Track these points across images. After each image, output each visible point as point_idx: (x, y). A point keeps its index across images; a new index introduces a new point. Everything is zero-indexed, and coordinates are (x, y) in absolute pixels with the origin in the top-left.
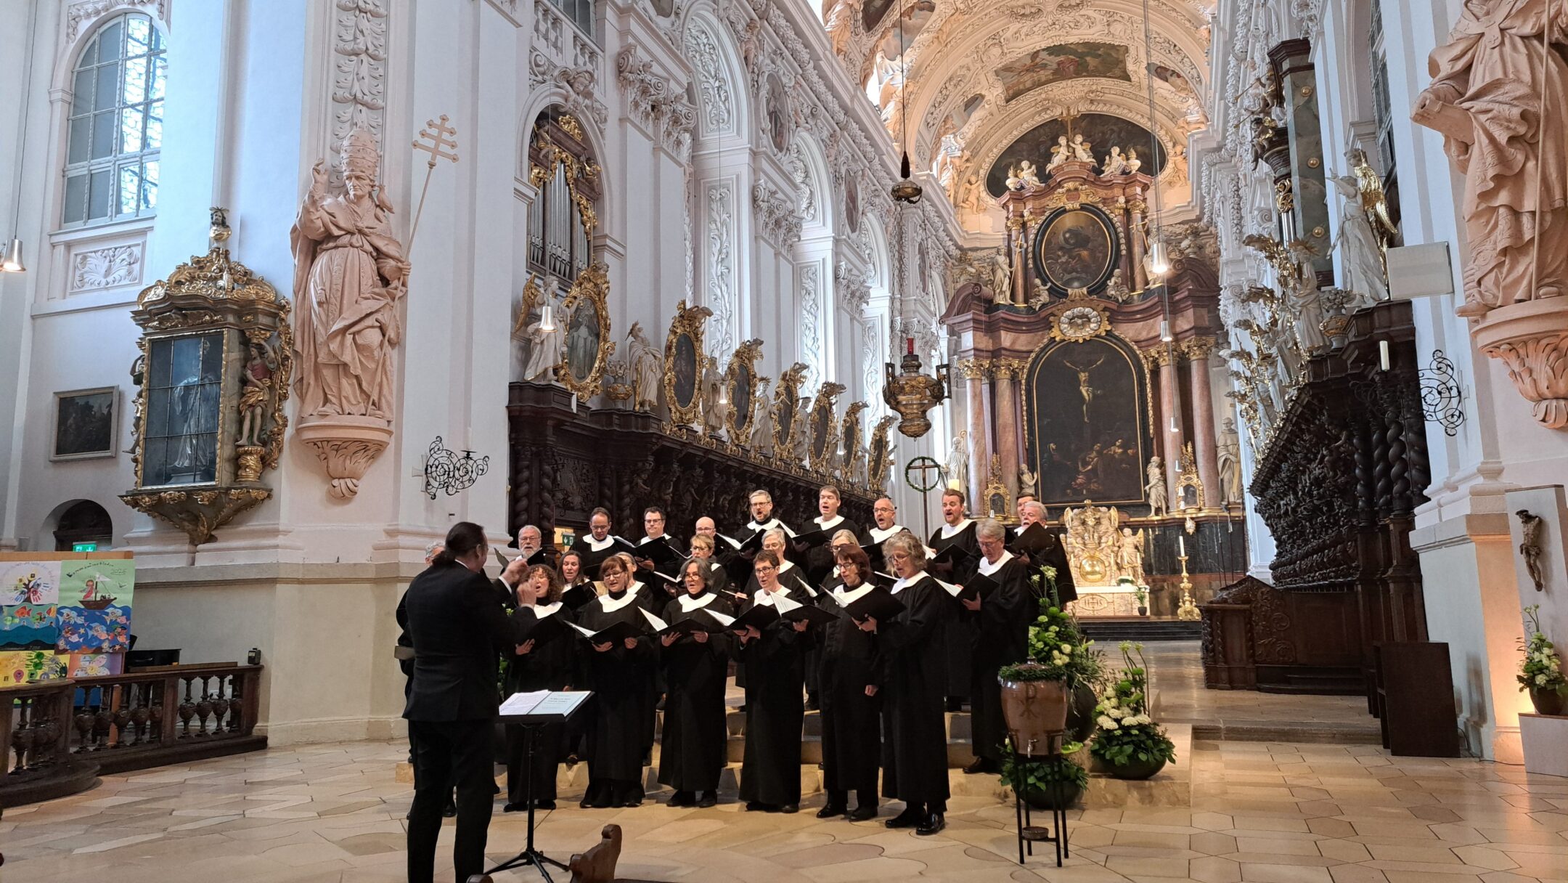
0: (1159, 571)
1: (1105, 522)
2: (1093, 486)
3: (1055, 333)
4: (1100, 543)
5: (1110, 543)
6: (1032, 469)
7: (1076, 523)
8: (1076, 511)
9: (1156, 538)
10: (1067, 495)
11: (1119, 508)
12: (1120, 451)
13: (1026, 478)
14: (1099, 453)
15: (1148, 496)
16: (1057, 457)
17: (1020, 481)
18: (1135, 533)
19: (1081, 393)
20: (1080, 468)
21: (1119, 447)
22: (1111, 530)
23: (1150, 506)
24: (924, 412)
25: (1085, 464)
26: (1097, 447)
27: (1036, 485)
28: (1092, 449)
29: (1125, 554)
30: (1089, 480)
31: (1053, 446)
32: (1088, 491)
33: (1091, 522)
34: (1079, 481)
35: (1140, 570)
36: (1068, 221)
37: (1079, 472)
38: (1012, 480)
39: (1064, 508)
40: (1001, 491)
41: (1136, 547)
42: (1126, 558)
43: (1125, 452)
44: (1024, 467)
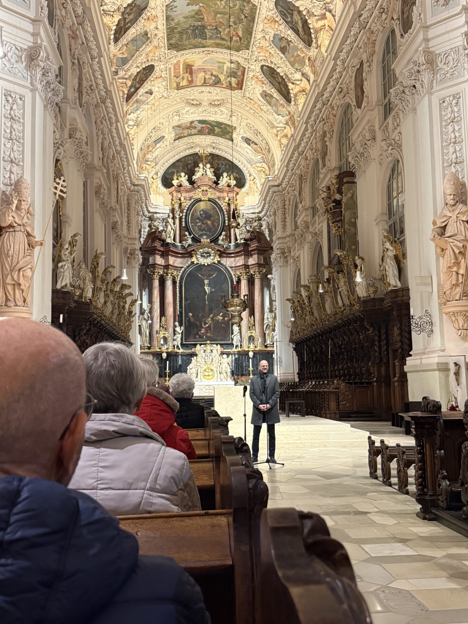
0: (236, 374)
1: (215, 351)
2: (209, 335)
3: (194, 259)
4: (212, 361)
6: (181, 325)
7: (202, 351)
8: (202, 346)
9: (236, 359)
10: (196, 338)
11: (221, 345)
12: (221, 318)
13: (178, 329)
14: (212, 319)
15: (232, 340)
16: (192, 320)
17: (174, 331)
18: (228, 357)
19: (205, 289)
20: (203, 326)
21: (221, 316)
22: (218, 355)
23: (233, 344)
24: (240, 314)
25: (205, 324)
26: (211, 316)
27: (182, 333)
28: (209, 317)
29: (223, 367)
30: (207, 332)
31: (191, 314)
33: (209, 351)
34: (202, 332)
35: (229, 374)
36: (202, 206)
39: (197, 344)
40: (166, 335)
41: (228, 364)
42: (224, 369)
43: (223, 319)
44: (177, 323)
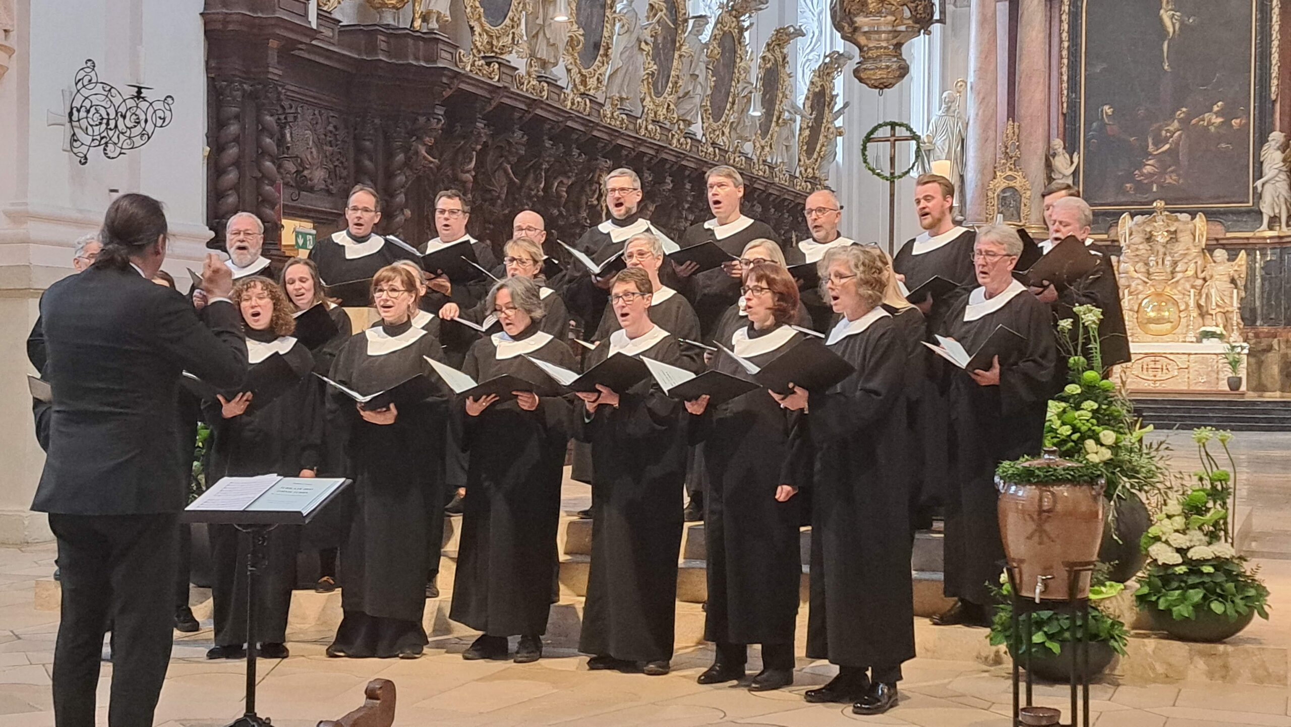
0: (1267, 320)
1: (1185, 238)
2: (1171, 179)
4: (1173, 273)
5: (1190, 273)
6: (1071, 148)
7: (1137, 238)
8: (1138, 218)
9: (1266, 267)
10: (1125, 193)
11: (1211, 215)
12: (1220, 120)
13: (1060, 161)
14: (1185, 122)
15: (1259, 196)
16: (1113, 129)
17: (1049, 166)
18: (1232, 258)
19: (1161, 20)
20: (1151, 148)
21: (1218, 114)
22: (1194, 251)
23: (1261, 213)
24: (899, 46)
25: (1158, 142)
26: (1181, 113)
27: (1075, 173)
28: (1172, 117)
29: (1213, 291)
30: (1163, 171)
31: (1107, 109)
32: (1161, 186)
33: (1161, 237)
34: (1147, 169)
35: (1236, 318)
37: (1148, 155)
38: (1036, 166)
39: (1119, 214)
40: (1017, 184)
41: (1233, 281)
42: (1215, 298)
43: (1227, 123)
44: (1058, 143)
